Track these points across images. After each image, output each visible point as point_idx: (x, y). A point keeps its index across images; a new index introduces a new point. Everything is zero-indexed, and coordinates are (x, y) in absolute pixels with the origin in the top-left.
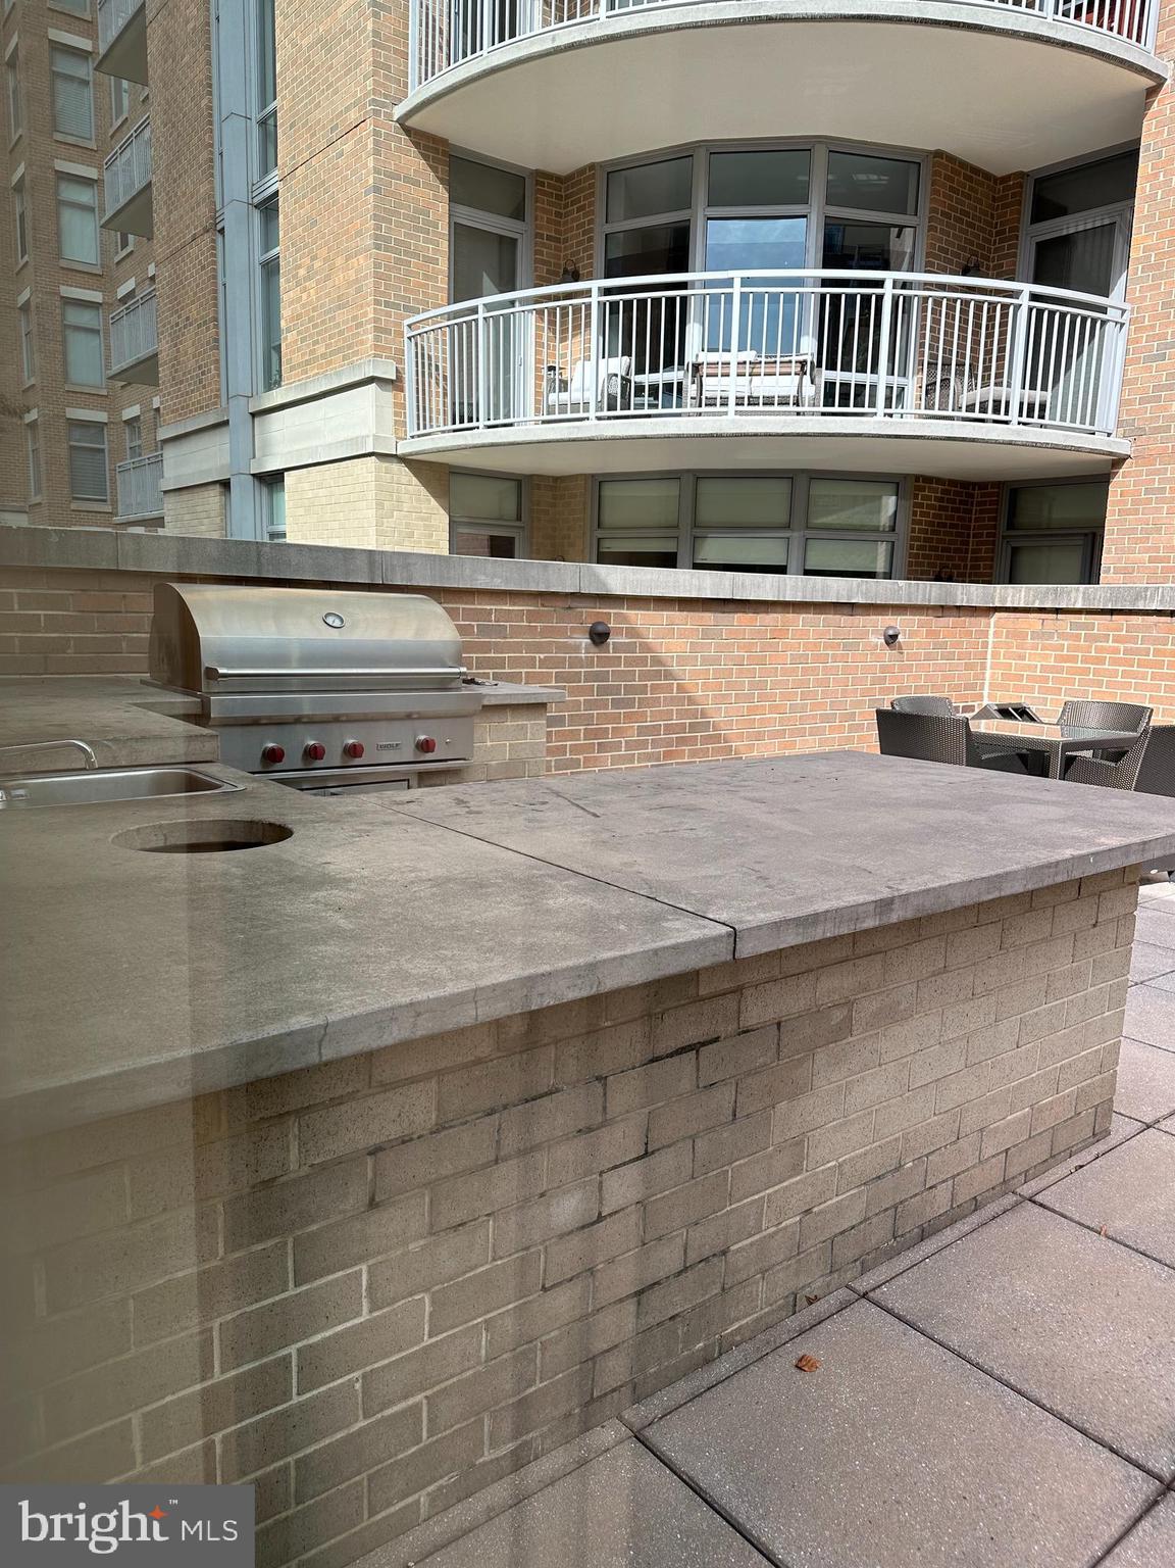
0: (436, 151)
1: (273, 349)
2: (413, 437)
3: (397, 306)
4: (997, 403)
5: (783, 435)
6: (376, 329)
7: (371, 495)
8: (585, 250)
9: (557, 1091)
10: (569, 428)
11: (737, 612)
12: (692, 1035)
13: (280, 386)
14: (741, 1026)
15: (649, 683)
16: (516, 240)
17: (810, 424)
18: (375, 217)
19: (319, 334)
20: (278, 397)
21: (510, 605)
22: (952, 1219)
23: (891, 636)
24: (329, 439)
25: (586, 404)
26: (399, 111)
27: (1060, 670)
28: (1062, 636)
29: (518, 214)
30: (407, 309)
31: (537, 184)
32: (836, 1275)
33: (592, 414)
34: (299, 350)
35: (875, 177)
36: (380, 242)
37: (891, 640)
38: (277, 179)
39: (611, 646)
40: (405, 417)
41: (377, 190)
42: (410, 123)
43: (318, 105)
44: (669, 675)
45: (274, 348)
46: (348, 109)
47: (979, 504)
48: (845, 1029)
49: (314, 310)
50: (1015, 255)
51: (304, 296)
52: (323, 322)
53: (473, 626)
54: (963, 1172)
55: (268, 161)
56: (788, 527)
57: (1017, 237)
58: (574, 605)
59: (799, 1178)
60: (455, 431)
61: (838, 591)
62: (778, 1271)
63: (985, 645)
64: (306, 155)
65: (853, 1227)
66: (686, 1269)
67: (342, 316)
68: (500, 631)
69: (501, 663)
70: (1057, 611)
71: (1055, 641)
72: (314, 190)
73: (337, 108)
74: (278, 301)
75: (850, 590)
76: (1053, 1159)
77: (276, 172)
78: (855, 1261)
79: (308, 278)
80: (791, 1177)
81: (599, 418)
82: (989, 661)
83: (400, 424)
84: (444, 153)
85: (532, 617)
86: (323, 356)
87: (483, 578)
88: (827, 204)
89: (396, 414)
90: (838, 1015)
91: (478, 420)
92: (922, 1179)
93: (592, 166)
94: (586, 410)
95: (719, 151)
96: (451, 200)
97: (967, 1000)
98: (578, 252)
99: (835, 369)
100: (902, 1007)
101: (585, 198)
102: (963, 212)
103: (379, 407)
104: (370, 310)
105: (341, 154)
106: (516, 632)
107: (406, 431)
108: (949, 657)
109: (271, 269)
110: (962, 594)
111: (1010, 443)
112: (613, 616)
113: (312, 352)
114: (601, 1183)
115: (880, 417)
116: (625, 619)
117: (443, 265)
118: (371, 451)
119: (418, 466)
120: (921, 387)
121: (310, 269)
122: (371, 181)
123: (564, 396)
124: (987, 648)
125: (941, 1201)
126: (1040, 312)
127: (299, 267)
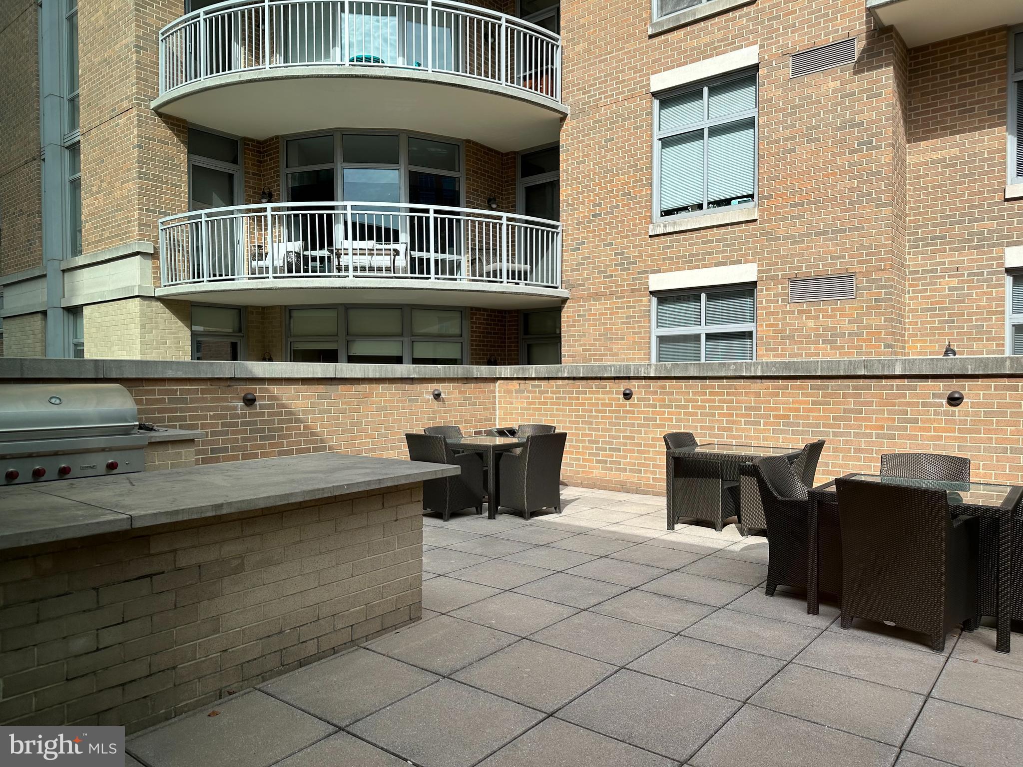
0: (179, 126)
1: (76, 230)
2: (165, 286)
3: (155, 212)
4: (495, 272)
5: (380, 288)
6: (140, 224)
7: (138, 320)
8: (275, 182)
9: (70, 593)
10: (257, 282)
11: (339, 385)
12: (147, 570)
13: (82, 254)
14: (177, 566)
15: (285, 426)
16: (233, 174)
17: (394, 283)
18: (139, 161)
19: (105, 225)
20: (80, 261)
21: (189, 386)
22: (319, 657)
23: (437, 395)
24: (111, 288)
25: (267, 268)
26: (153, 104)
27: (529, 409)
28: (529, 392)
29: (235, 161)
30: (160, 213)
31: (245, 145)
32: (246, 682)
33: (271, 274)
34: (93, 234)
35: (440, 150)
36: (142, 176)
37: (437, 396)
38: (79, 134)
39: (258, 406)
40: (160, 275)
41: (139, 146)
42: (161, 110)
43: (104, 96)
44: (298, 421)
45: (78, 231)
46: (122, 100)
47: (509, 321)
48: (241, 568)
49: (102, 211)
50: (515, 193)
51: (96, 202)
52: (108, 219)
53: (165, 398)
54: (324, 635)
55: (74, 124)
56: (401, 335)
57: (515, 184)
58: (232, 384)
59: (217, 635)
60: (195, 282)
61: (402, 372)
62: (209, 678)
63: (494, 397)
64: (97, 122)
65: (255, 659)
66: (151, 675)
67: (119, 216)
68: (184, 401)
69: (184, 418)
70: (525, 379)
71: (526, 394)
72: (102, 143)
73: (115, 99)
74: (80, 204)
75: (409, 371)
76: (383, 630)
77: (79, 130)
78: (258, 676)
79: (97, 193)
80: (213, 635)
81: (275, 277)
82: (497, 406)
83: (157, 279)
84: (184, 127)
85: (203, 392)
86: (108, 238)
87: (171, 371)
88: (409, 164)
89: (154, 273)
90: (235, 563)
91: (203, 277)
92: (297, 638)
93: (277, 137)
94: (267, 272)
95: (348, 134)
96: (189, 152)
97: (316, 555)
98: (271, 183)
99: (423, 251)
100: (275, 559)
101: (274, 153)
102: (484, 171)
103: (142, 270)
104: (136, 213)
105: (118, 125)
106: (193, 401)
107: (160, 282)
108: (474, 404)
109: (76, 185)
110: (477, 371)
111: (503, 293)
112: (258, 390)
113: (101, 235)
114: (97, 634)
115: (433, 280)
116: (267, 390)
117: (185, 188)
118: (137, 294)
119: (169, 302)
120: (468, 261)
121: (100, 187)
122: (136, 142)
123: (261, 263)
124: (495, 398)
125: (311, 649)
126: (513, 227)
127: (93, 185)
